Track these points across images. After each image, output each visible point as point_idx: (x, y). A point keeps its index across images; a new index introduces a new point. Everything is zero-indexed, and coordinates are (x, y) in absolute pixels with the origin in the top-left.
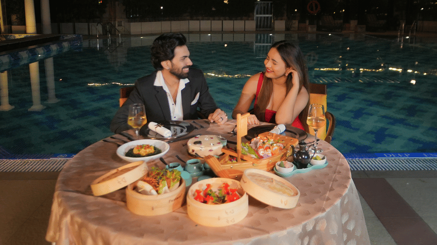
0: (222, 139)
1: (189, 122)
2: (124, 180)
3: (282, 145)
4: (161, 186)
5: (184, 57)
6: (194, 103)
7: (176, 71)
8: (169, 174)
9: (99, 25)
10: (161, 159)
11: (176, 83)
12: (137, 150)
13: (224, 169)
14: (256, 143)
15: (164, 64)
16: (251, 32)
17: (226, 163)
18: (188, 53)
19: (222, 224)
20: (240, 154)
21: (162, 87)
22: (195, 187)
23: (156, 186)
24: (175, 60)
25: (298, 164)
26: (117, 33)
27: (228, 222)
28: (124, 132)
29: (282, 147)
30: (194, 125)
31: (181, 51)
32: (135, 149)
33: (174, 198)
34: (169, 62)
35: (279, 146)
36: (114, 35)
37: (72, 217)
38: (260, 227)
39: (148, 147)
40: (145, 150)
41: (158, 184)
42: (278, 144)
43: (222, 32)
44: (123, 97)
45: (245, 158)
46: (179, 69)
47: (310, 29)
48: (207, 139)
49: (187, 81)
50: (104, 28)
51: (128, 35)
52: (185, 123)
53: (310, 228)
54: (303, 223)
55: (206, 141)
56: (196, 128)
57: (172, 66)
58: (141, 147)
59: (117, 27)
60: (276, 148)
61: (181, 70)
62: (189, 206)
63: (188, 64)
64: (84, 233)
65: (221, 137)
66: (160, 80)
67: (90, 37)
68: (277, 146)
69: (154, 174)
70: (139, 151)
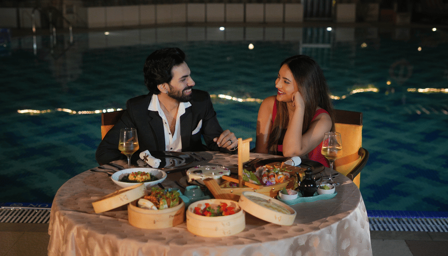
0: (225, 169)
1: (187, 155)
2: (125, 197)
3: (289, 175)
4: (161, 203)
5: (183, 77)
6: (195, 132)
7: (176, 94)
8: (168, 194)
9: (37, 12)
10: (159, 184)
11: (174, 107)
12: (132, 177)
13: (224, 193)
14: (261, 172)
15: (160, 87)
16: (293, 24)
17: (225, 187)
18: (188, 72)
19: (219, 234)
20: (241, 180)
21: (157, 112)
22: (194, 205)
23: (157, 205)
24: (173, 83)
25: (303, 193)
26: (65, 25)
27: (224, 233)
28: (113, 162)
29: (289, 177)
30: (194, 157)
31: (180, 71)
32: (130, 176)
33: (174, 214)
34: (166, 85)
35: (286, 175)
36: (60, 28)
37: (78, 230)
38: (254, 238)
39: (144, 174)
40: (141, 177)
41: (159, 202)
42: (284, 173)
43: (245, 24)
44: (105, 124)
45: (246, 184)
46: (179, 92)
47: (398, 20)
48: (209, 169)
49: (189, 105)
50: (44, 16)
51: (83, 28)
52: (184, 154)
53: (302, 242)
54: (295, 237)
55: (207, 170)
56: (196, 160)
57: (171, 89)
58: (137, 174)
59: (65, 16)
60: (282, 176)
61: (181, 93)
62: (188, 220)
63: (189, 85)
64: (92, 241)
65: (224, 167)
66: (154, 105)
67: (22, 31)
68: (282, 174)
69: (154, 193)
70: (135, 177)
